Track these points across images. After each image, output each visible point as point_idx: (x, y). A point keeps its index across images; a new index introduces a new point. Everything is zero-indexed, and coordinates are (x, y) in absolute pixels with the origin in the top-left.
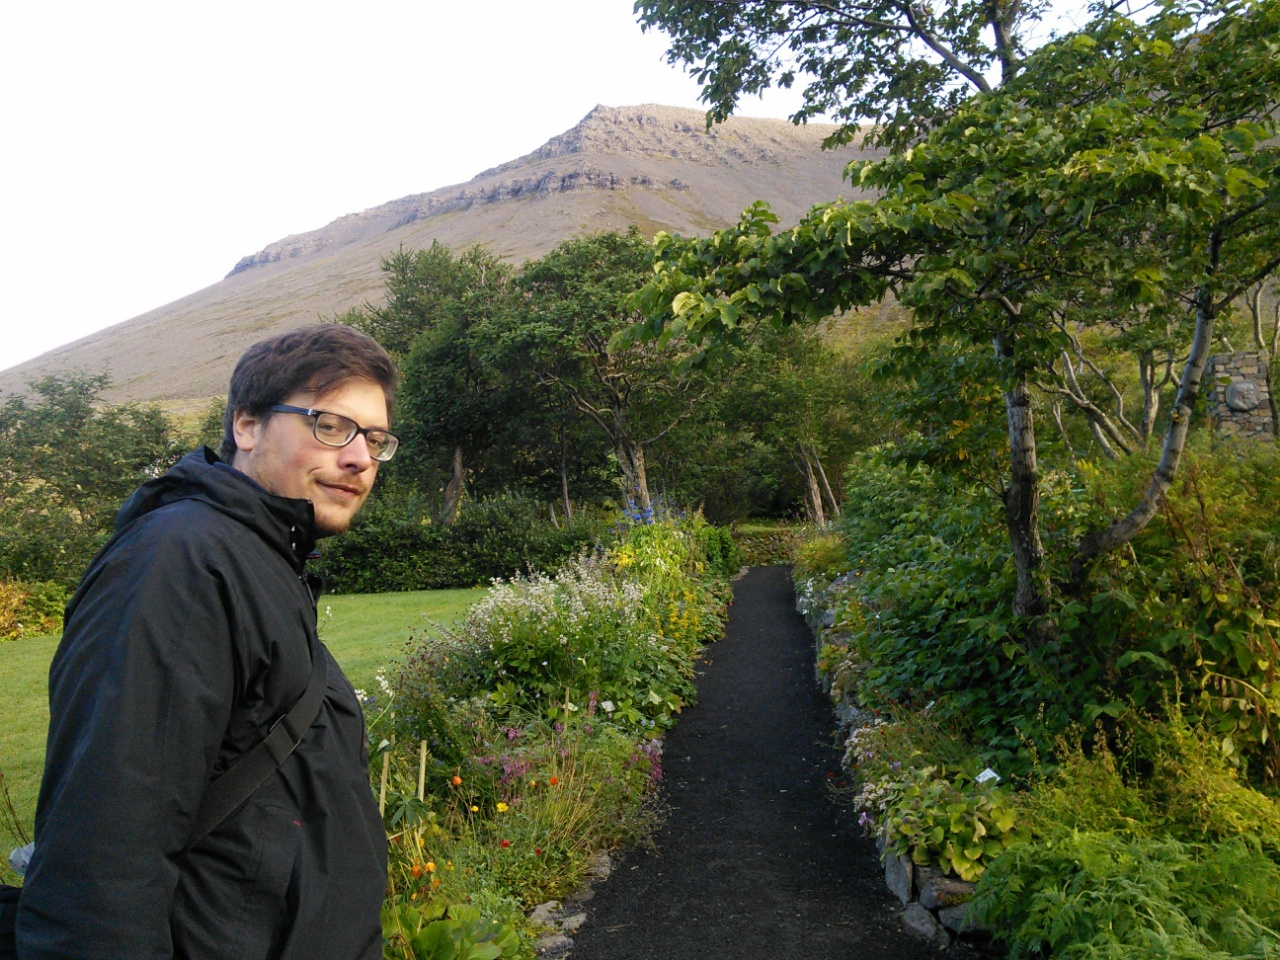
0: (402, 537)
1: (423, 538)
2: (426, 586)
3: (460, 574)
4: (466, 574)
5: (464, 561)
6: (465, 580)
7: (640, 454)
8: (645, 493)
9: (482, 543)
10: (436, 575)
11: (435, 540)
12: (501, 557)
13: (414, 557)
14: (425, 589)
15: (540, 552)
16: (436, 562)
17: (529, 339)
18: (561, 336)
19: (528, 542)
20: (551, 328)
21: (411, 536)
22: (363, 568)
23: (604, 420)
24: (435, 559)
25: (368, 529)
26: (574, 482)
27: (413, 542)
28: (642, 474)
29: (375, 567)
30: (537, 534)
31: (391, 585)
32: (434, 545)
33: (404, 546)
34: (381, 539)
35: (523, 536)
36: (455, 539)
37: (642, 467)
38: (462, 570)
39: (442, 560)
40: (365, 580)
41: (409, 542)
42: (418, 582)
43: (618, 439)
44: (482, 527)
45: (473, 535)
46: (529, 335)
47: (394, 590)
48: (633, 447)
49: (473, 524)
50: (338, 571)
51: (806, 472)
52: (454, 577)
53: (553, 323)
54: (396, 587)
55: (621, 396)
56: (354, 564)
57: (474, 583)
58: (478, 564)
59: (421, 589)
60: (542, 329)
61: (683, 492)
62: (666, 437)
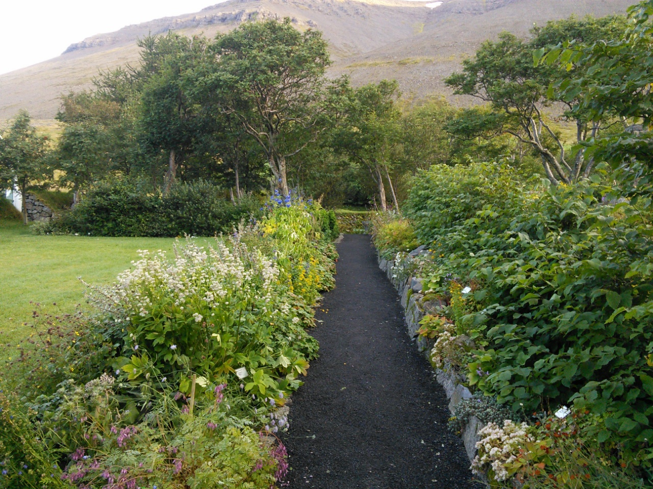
0: (133, 203)
1: (146, 205)
2: (146, 235)
3: (168, 228)
4: (172, 229)
5: (171, 221)
6: (171, 232)
7: (283, 163)
8: (285, 187)
9: (183, 210)
10: (153, 228)
11: (153, 206)
12: (195, 220)
13: (140, 216)
14: (146, 236)
15: (219, 219)
16: (154, 220)
17: (216, 82)
18: (237, 82)
19: (212, 212)
20: (230, 76)
21: (138, 203)
22: (108, 221)
23: (263, 141)
24: (153, 218)
25: (110, 197)
26: (244, 178)
27: (140, 207)
28: (284, 175)
29: (114, 220)
30: (218, 206)
31: (125, 233)
32: (152, 210)
33: (134, 209)
34: (119, 204)
35: (209, 208)
36: (166, 207)
37: (285, 171)
38: (170, 226)
39: (157, 219)
40: (109, 229)
41: (136, 207)
42: (142, 232)
43: (271, 153)
44: (183, 200)
45: (177, 205)
46: (217, 80)
47: (127, 236)
48: (279, 158)
49: (177, 198)
50: (92, 222)
51: (378, 181)
52: (165, 230)
53: (232, 73)
54: (128, 234)
55: (274, 126)
56: (102, 218)
57: (177, 235)
58: (180, 223)
59: (144, 236)
60: (225, 76)
61: (308, 187)
62: (300, 154)
